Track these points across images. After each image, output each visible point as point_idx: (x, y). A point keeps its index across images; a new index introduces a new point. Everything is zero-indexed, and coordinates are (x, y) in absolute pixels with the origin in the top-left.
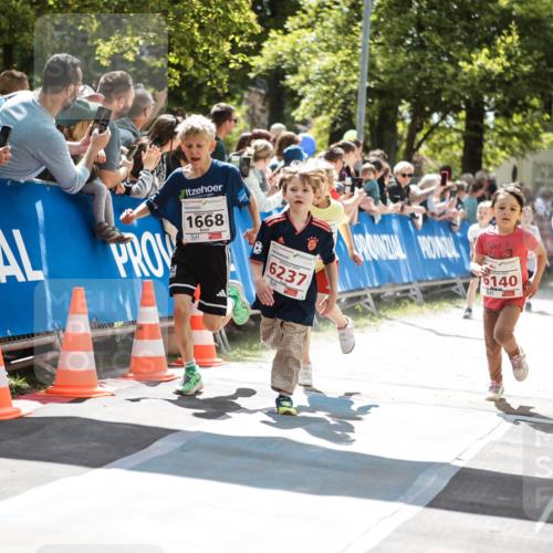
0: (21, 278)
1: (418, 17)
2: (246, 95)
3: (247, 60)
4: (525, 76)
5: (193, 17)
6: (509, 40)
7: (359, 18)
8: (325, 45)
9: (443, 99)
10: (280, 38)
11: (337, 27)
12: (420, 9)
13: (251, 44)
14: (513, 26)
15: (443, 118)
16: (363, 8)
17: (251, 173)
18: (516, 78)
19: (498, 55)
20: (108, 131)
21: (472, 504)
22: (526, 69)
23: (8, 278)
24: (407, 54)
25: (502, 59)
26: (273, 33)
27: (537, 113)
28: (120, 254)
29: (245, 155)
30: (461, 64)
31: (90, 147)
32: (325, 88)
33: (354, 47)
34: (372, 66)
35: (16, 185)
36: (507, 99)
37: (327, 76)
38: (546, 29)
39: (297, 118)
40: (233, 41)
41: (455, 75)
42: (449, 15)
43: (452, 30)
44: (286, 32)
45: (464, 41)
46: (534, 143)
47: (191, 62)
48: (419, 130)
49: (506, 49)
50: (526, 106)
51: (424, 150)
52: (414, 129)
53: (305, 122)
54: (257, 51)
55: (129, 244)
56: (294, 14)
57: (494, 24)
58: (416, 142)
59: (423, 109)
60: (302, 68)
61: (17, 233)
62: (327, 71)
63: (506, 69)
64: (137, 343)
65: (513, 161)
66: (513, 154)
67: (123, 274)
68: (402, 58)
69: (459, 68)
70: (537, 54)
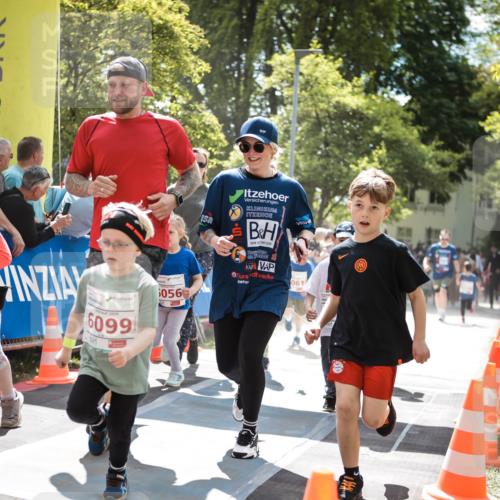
1: (325, 137)
3: (220, 162)
6: (380, 152)
7: (289, 138)
9: (341, 188)
12: (326, 133)
13: (222, 153)
14: (383, 144)
15: (341, 200)
16: (291, 133)
19: (374, 161)
22: (391, 170)
23: (69, 296)
24: (319, 160)
27: (398, 197)
30: (352, 166)
34: (297, 167)
35: (75, 240)
38: (403, 146)
40: (211, 151)
41: (347, 174)
42: (345, 136)
43: (346, 146)
45: (354, 153)
46: (397, 215)
48: (326, 206)
49: (379, 158)
51: (330, 219)
52: (324, 206)
54: (226, 157)
57: (372, 142)
58: (325, 213)
59: (329, 194)
61: (74, 269)
68: (316, 162)
69: (349, 169)
70: (397, 161)
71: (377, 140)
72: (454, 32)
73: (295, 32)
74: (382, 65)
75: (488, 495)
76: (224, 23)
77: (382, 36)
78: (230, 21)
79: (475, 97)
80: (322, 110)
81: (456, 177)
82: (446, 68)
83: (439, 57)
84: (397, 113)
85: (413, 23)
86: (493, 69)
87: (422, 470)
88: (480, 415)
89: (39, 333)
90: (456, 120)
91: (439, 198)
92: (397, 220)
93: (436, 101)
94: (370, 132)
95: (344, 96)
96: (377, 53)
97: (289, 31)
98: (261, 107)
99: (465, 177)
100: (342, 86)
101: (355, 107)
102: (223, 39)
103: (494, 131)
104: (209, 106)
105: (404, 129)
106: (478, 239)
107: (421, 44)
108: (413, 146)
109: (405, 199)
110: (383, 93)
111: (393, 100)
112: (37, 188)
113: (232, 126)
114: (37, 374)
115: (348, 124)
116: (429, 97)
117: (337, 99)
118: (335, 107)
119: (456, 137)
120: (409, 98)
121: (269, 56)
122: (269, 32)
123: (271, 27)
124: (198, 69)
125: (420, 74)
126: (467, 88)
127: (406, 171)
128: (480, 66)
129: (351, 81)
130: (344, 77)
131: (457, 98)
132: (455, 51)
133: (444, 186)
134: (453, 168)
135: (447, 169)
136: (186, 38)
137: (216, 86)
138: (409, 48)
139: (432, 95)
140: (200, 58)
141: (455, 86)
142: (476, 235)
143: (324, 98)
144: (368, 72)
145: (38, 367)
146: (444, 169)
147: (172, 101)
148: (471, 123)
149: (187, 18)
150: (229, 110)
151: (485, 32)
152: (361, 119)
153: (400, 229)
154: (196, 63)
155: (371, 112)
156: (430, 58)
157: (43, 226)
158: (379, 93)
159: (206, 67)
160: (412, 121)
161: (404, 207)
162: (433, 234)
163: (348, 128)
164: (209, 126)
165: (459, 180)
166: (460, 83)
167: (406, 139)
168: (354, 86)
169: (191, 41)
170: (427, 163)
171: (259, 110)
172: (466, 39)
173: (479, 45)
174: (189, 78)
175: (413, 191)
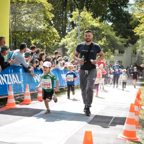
0: (17, 83)
2: (59, 49)
3: (58, 43)
4: (107, 46)
5: (48, 36)
6: (104, 39)
7: (78, 36)
8: (72, 40)
10: (64, 39)
11: (74, 37)
13: (58, 40)
14: (105, 37)
16: (78, 34)
17: (59, 63)
18: (106, 46)
19: (102, 42)
20: (33, 56)
21: (98, 121)
22: (107, 44)
23: (15, 83)
25: (103, 43)
26: (63, 39)
27: (110, 52)
28: (35, 78)
29: (58, 60)
31: (30, 59)
32: (72, 48)
33: (77, 41)
35: (16, 66)
36: (104, 50)
37: (72, 46)
38: (111, 37)
39: (68, 53)
40: (55, 40)
42: (94, 35)
44: (65, 38)
45: (97, 39)
46: (110, 57)
47: (48, 44)
49: (104, 41)
50: (108, 51)
53: (69, 54)
54: (60, 42)
55: (37, 76)
56: (66, 35)
57: (102, 36)
60: (68, 45)
61: (16, 75)
62: (73, 45)
63: (104, 44)
64: (38, 94)
65: (106, 60)
66: (106, 59)
67: (36, 82)
70: (109, 42)
71: (103, 36)
72: (124, 4)
73: (79, 5)
74: (104, 14)
75: (137, 136)
76: (58, 3)
77: (104, 6)
78: (60, 2)
79: (131, 23)
80: (87, 27)
81: (126, 46)
82: (122, 14)
83: (120, 11)
84: (109, 28)
85: (113, 2)
86: (136, 14)
87: (118, 130)
88: (134, 113)
89: (7, 94)
90: (125, 29)
91: (121, 52)
92: (110, 59)
93: (120, 24)
94: (101, 33)
95: (93, 23)
96: (103, 10)
97: (77, 5)
98: (69, 27)
99: (129, 46)
100: (93, 20)
101: (97, 26)
102: (58, 7)
103: (137, 32)
104: (55, 27)
105: (111, 32)
106: (133, 63)
107: (115, 8)
108: (114, 37)
109: (112, 53)
110: (105, 22)
111: (107, 24)
112: (5, 52)
113: (61, 33)
114: (6, 106)
115: (95, 31)
116: (118, 23)
117: (91, 24)
118: (91, 27)
119: (126, 34)
120: (112, 23)
121: (71, 12)
122: (71, 5)
123: (72, 3)
124: (51, 16)
125: (115, 16)
126: (128, 20)
127: (112, 44)
128: (132, 13)
129: (95, 19)
130: (93, 18)
131: (126, 23)
132: (125, 9)
133: (122, 48)
134: (125, 43)
135: (123, 44)
136: (47, 7)
137: (56, 21)
138: (112, 9)
139: (119, 22)
140: (51, 13)
141: (125, 19)
142: (132, 62)
143: (88, 24)
144: (100, 16)
145: (7, 103)
146: (122, 44)
147: (44, 26)
148: (130, 30)
149: (47, 1)
150: (60, 28)
151: (133, 4)
152: (98, 30)
153: (110, 61)
154: (50, 14)
155: (101, 28)
156: (118, 12)
157: (7, 63)
158: (104, 22)
159: (53, 16)
160: (113, 30)
161: (112, 55)
162: (120, 62)
163: (94, 32)
164: (54, 33)
165: (127, 47)
166: (126, 18)
167: (111, 35)
168: (96, 20)
169: (49, 8)
170: (118, 42)
171: (69, 28)
172: (128, 6)
173: (132, 8)
174: (48, 19)
175: (114, 50)
